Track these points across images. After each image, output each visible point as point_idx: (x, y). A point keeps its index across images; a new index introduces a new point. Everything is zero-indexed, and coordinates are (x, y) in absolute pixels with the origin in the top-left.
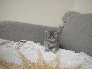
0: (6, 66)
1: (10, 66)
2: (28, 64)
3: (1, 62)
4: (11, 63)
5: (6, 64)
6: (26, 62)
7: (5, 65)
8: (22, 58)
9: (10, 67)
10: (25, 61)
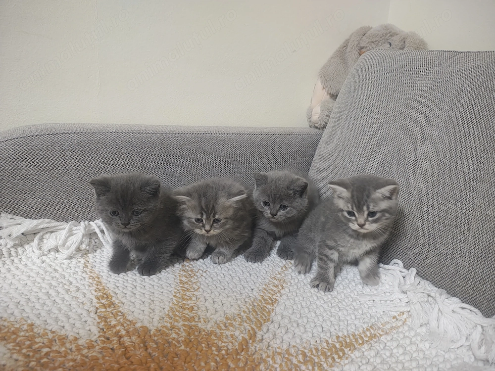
0: (30, 347)
1: (45, 350)
2: (121, 337)
3: (14, 333)
4: (50, 336)
5: (31, 339)
6: (115, 326)
7: (28, 343)
8: (104, 306)
9: (47, 354)
10: (113, 322)
